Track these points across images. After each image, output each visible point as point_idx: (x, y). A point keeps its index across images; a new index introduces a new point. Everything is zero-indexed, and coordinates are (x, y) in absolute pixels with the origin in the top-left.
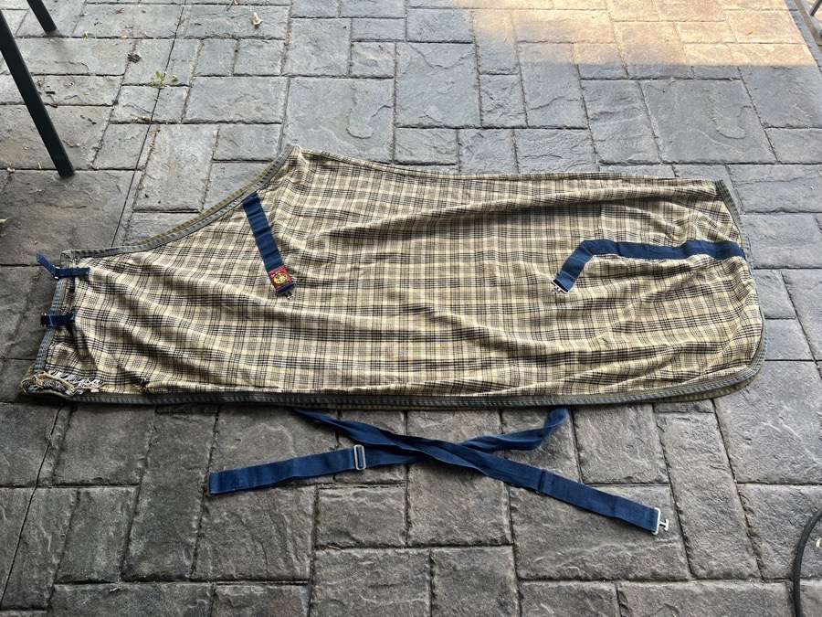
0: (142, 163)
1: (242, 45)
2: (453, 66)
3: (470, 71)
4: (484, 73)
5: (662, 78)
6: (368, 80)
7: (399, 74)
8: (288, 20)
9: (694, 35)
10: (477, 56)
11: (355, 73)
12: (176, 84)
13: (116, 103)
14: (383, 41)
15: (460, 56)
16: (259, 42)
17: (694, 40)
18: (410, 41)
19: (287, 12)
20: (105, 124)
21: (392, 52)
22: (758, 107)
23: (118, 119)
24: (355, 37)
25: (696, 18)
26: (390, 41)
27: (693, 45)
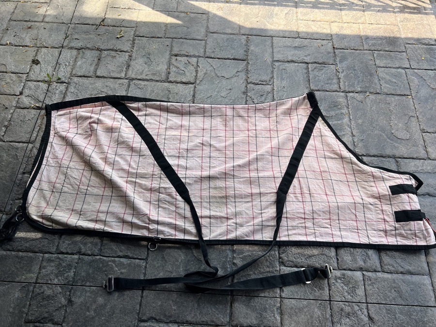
0: (33, 139)
1: (103, 56)
2: (232, 77)
3: (242, 82)
4: (251, 83)
5: (361, 92)
6: (178, 85)
7: (198, 82)
8: (133, 38)
9: (384, 61)
10: (247, 70)
11: (171, 79)
12: (60, 81)
13: (21, 93)
14: (190, 56)
15: (237, 70)
16: (113, 53)
17: (384, 65)
18: (207, 57)
19: (132, 33)
20: (13, 108)
21: (195, 64)
22: (420, 117)
23: (22, 106)
24: (173, 53)
25: (387, 49)
26: (195, 56)
27: (383, 69)
